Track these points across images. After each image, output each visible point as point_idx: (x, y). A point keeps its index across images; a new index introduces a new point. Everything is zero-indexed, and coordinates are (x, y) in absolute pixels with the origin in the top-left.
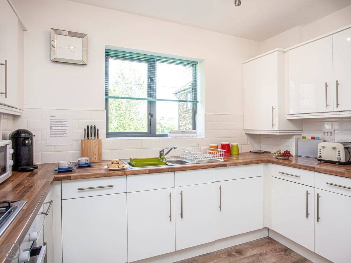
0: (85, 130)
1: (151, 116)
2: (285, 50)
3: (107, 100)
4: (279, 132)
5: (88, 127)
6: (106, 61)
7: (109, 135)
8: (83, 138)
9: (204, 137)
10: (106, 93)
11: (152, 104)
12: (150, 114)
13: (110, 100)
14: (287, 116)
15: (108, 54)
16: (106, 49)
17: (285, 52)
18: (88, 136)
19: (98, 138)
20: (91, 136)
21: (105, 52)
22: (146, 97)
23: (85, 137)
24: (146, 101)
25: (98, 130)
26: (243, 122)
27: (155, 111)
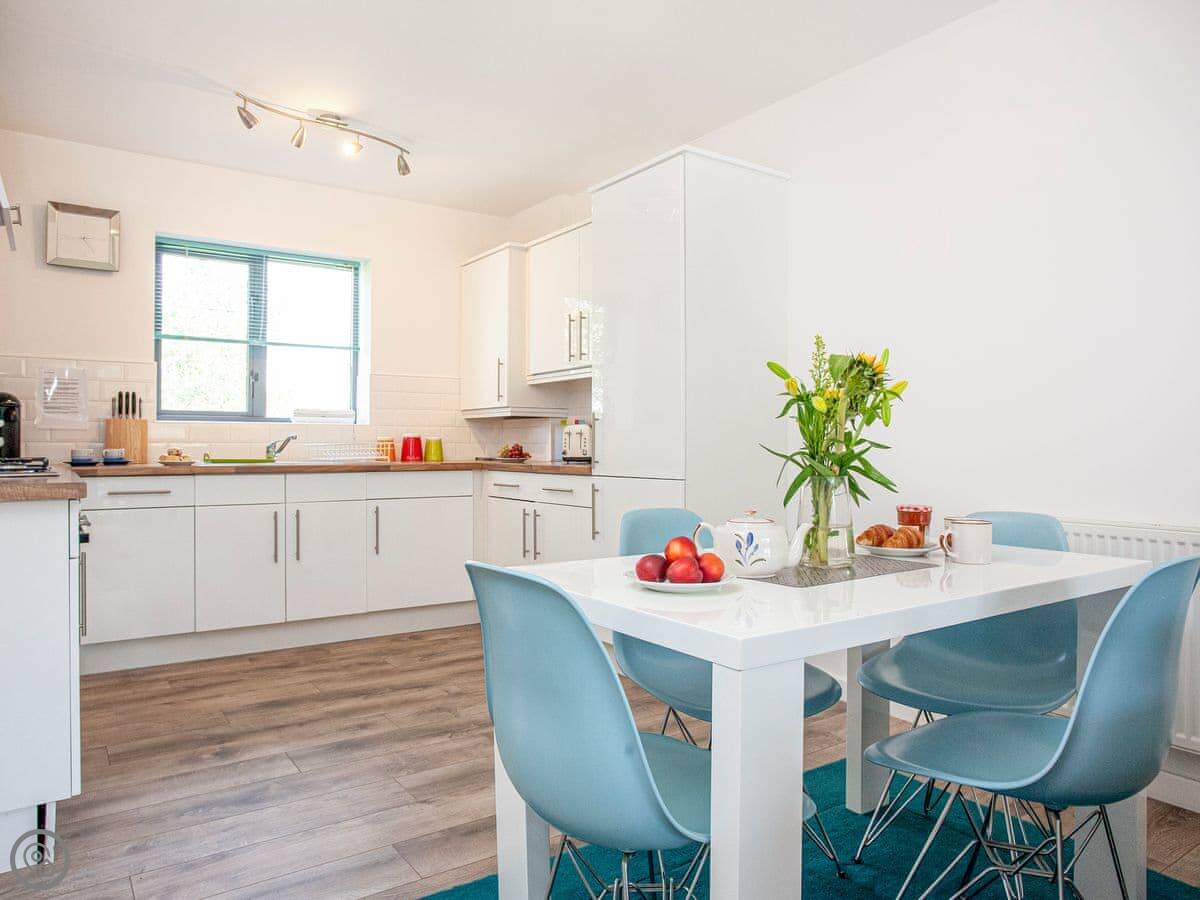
0: (114, 400)
1: (255, 377)
2: (526, 245)
3: (158, 342)
4: (509, 409)
5: (120, 395)
6: (158, 260)
7: (161, 415)
8: (110, 417)
9: (368, 423)
10: (158, 328)
11: (256, 353)
12: (252, 373)
13: (165, 343)
14: (528, 378)
15: (161, 247)
16: (157, 238)
17: (527, 250)
18: (120, 412)
19: (140, 416)
20: (127, 412)
21: (157, 243)
22: (245, 339)
23: (113, 415)
24: (245, 345)
25: (140, 401)
26: (460, 394)
27: (263, 367)
